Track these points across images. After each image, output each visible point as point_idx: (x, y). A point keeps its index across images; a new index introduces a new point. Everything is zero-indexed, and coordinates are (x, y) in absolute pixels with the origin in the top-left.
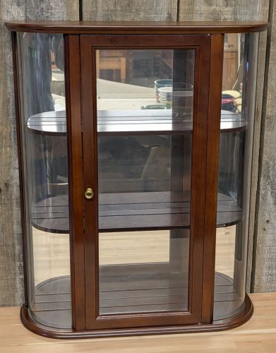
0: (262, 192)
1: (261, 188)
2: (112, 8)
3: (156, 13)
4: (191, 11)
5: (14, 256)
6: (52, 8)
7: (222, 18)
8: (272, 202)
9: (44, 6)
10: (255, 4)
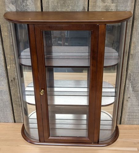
0: (127, 86)
1: (127, 84)
2: (56, 4)
3: (78, 7)
4: (95, 6)
5: (19, 105)
6: (28, 5)
7: (110, 9)
8: (131, 90)
9: (24, 4)
10: (127, 2)
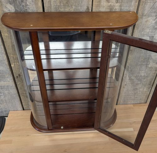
3: (82, 7)
6: (28, 5)
7: (114, 8)
8: (128, 79)
